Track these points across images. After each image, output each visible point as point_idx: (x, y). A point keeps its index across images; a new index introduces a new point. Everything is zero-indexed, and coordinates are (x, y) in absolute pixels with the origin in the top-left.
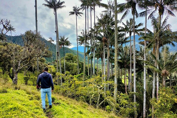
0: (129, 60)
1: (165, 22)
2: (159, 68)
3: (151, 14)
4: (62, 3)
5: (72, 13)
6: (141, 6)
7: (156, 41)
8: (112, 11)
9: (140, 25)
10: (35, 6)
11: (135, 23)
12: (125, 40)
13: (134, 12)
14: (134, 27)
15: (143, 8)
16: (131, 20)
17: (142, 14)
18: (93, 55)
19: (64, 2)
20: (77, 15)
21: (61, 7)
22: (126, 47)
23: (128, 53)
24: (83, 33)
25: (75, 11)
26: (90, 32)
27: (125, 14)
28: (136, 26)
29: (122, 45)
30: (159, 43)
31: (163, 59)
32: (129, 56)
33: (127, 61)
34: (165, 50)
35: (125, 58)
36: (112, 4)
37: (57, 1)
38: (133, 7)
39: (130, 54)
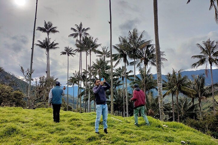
0: (123, 102)
1: (149, 71)
2: (147, 108)
3: (139, 64)
4: (56, 44)
5: (64, 53)
6: (131, 57)
7: (143, 86)
8: (105, 56)
9: (130, 72)
10: (31, 48)
11: (126, 70)
12: (118, 83)
13: (125, 60)
14: (126, 73)
15: (132, 58)
16: (123, 67)
17: (132, 64)
18: (88, 97)
19: (58, 44)
20: (69, 55)
21: (54, 48)
22: (120, 90)
23: (121, 96)
24: (75, 74)
25: (66, 51)
26: (84, 74)
27: (118, 62)
28: (128, 72)
29: (115, 87)
30: (146, 88)
31: (150, 101)
32: (123, 98)
33: (121, 103)
34: (150, 94)
35: (119, 100)
36: (106, 50)
37: (50, 42)
38: (124, 57)
39: (123, 96)
